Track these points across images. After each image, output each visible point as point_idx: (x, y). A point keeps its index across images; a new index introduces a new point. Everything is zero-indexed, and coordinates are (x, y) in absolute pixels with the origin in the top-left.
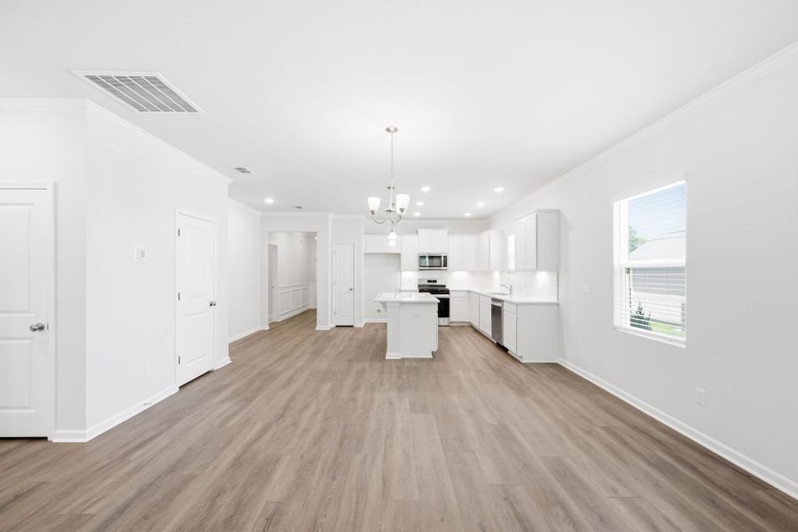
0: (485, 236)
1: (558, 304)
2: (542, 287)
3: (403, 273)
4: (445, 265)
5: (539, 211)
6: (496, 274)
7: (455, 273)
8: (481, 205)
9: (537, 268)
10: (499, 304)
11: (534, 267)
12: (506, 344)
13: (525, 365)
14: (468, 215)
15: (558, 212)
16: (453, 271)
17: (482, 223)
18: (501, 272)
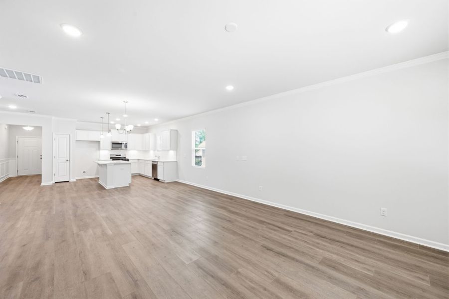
0: (147, 135)
1: (177, 162)
2: (171, 156)
3: (101, 151)
4: (126, 147)
5: (172, 130)
6: (152, 152)
7: (131, 151)
8: (147, 123)
9: (170, 150)
10: (156, 163)
11: (168, 148)
12: (158, 178)
13: (167, 183)
14: (139, 125)
15: (177, 131)
16: (130, 150)
17: (145, 129)
18: (154, 150)
